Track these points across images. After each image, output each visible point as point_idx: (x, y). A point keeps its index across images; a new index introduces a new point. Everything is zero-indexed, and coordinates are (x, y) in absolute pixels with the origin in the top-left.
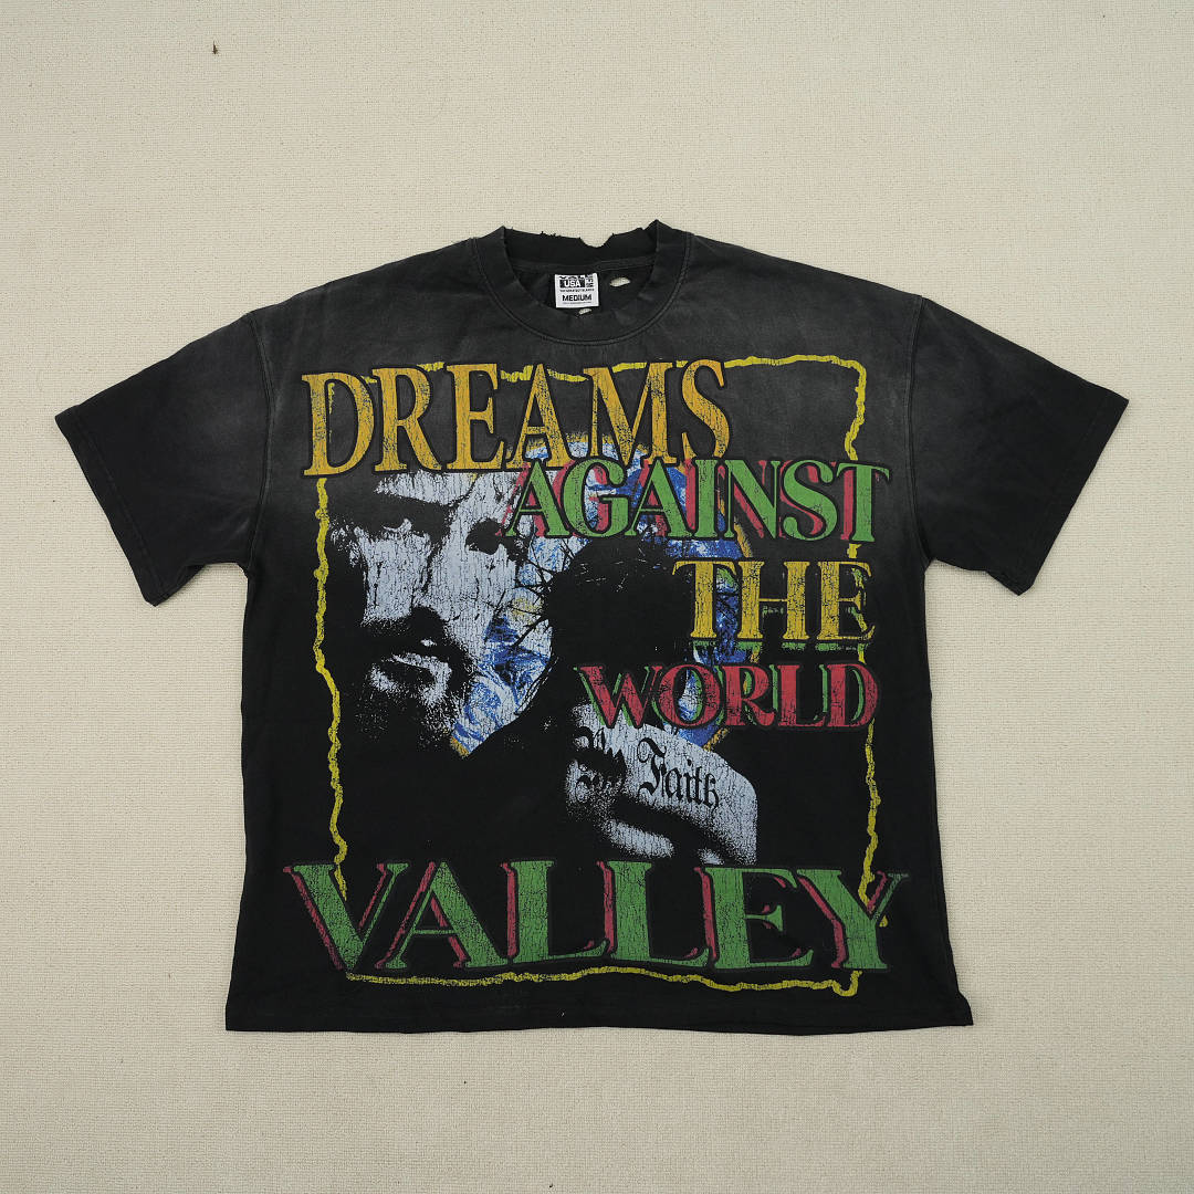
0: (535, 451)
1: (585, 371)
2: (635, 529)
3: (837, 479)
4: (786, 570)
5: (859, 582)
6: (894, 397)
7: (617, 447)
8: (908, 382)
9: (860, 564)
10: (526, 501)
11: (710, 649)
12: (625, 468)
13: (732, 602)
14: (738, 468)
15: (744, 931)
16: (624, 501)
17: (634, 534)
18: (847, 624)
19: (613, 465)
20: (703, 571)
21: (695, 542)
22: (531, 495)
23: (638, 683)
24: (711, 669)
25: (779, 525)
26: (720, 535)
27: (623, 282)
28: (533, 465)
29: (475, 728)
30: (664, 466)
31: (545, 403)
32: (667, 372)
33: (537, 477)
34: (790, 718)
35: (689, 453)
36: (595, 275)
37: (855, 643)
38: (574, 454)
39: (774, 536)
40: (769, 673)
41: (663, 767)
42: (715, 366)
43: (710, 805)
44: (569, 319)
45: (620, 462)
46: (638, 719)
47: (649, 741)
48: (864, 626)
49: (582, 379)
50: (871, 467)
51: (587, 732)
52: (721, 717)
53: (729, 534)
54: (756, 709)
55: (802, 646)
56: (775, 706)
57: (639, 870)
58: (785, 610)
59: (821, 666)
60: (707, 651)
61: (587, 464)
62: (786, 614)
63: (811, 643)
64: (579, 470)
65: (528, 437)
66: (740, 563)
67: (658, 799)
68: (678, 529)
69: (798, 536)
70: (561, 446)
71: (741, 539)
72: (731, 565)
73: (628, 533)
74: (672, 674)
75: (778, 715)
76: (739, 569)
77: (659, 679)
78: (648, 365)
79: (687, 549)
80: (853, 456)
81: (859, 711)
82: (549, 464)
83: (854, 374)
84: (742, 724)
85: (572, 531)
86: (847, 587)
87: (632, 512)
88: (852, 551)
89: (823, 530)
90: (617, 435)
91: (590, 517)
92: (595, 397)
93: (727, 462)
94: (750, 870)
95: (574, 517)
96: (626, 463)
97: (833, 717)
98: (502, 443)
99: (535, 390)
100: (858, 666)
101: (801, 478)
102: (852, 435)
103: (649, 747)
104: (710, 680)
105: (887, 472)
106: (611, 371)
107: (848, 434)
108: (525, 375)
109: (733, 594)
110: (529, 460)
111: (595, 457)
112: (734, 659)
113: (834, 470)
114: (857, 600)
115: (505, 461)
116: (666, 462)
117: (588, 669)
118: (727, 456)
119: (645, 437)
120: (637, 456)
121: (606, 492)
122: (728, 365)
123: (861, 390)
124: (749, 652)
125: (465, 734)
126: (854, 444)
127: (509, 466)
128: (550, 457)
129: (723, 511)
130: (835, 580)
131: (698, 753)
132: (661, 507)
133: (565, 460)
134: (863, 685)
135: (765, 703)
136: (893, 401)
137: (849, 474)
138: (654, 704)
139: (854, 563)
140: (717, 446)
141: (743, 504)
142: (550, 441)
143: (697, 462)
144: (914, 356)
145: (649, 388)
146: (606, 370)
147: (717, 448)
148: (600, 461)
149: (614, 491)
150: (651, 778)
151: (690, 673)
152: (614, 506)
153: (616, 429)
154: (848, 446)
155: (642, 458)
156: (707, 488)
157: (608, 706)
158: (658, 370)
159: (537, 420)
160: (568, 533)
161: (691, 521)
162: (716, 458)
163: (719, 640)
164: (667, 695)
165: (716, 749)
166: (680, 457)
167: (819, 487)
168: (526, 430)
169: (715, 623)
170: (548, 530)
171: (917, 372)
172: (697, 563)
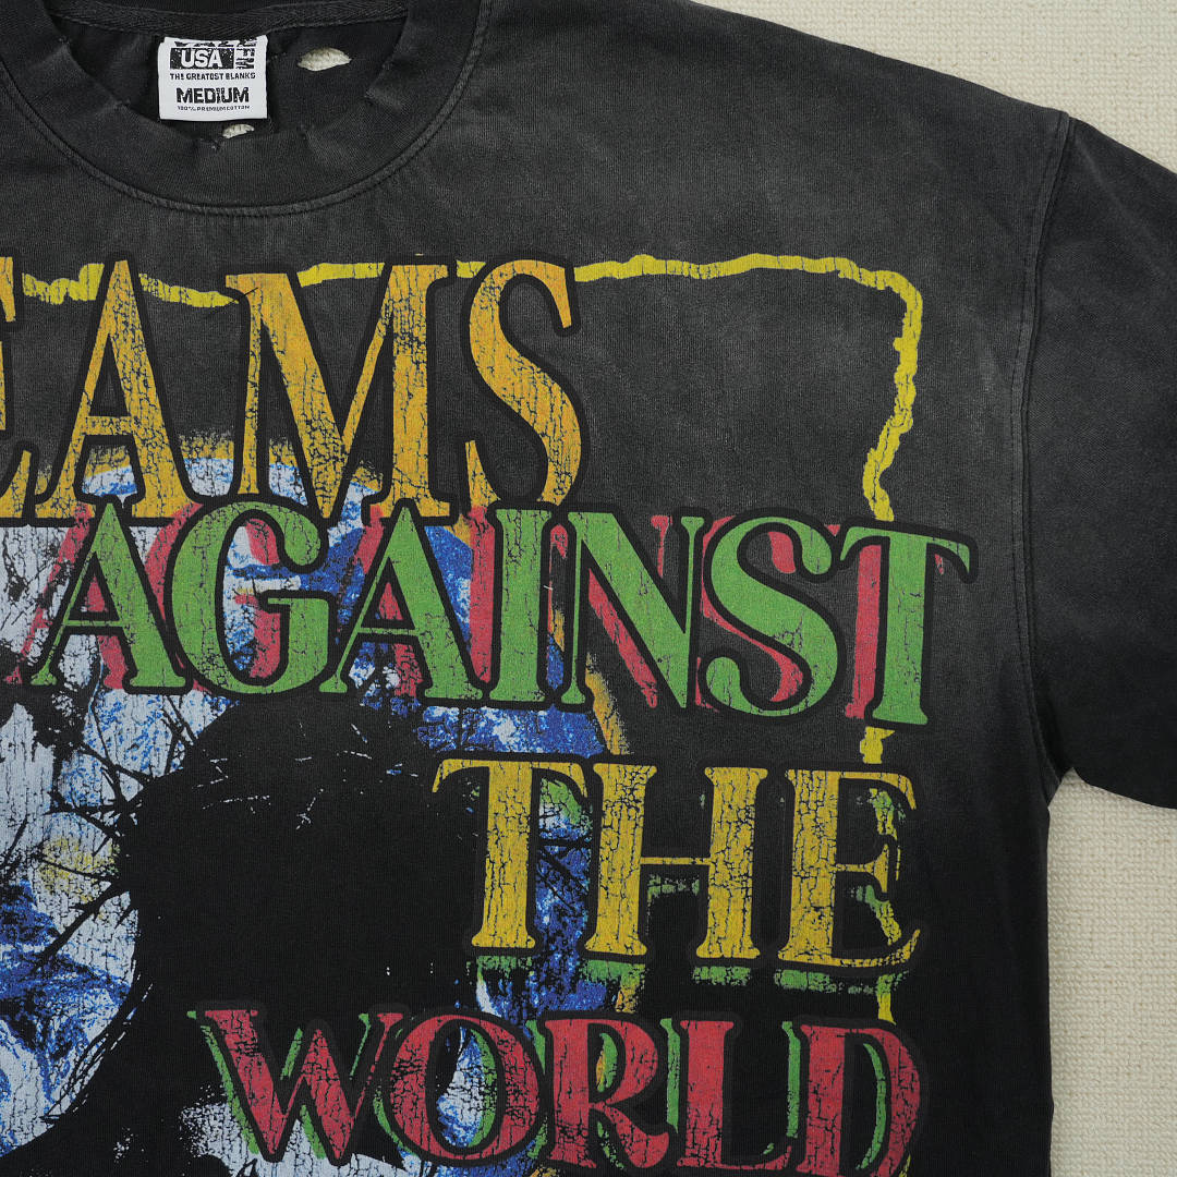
172: (492, 765)
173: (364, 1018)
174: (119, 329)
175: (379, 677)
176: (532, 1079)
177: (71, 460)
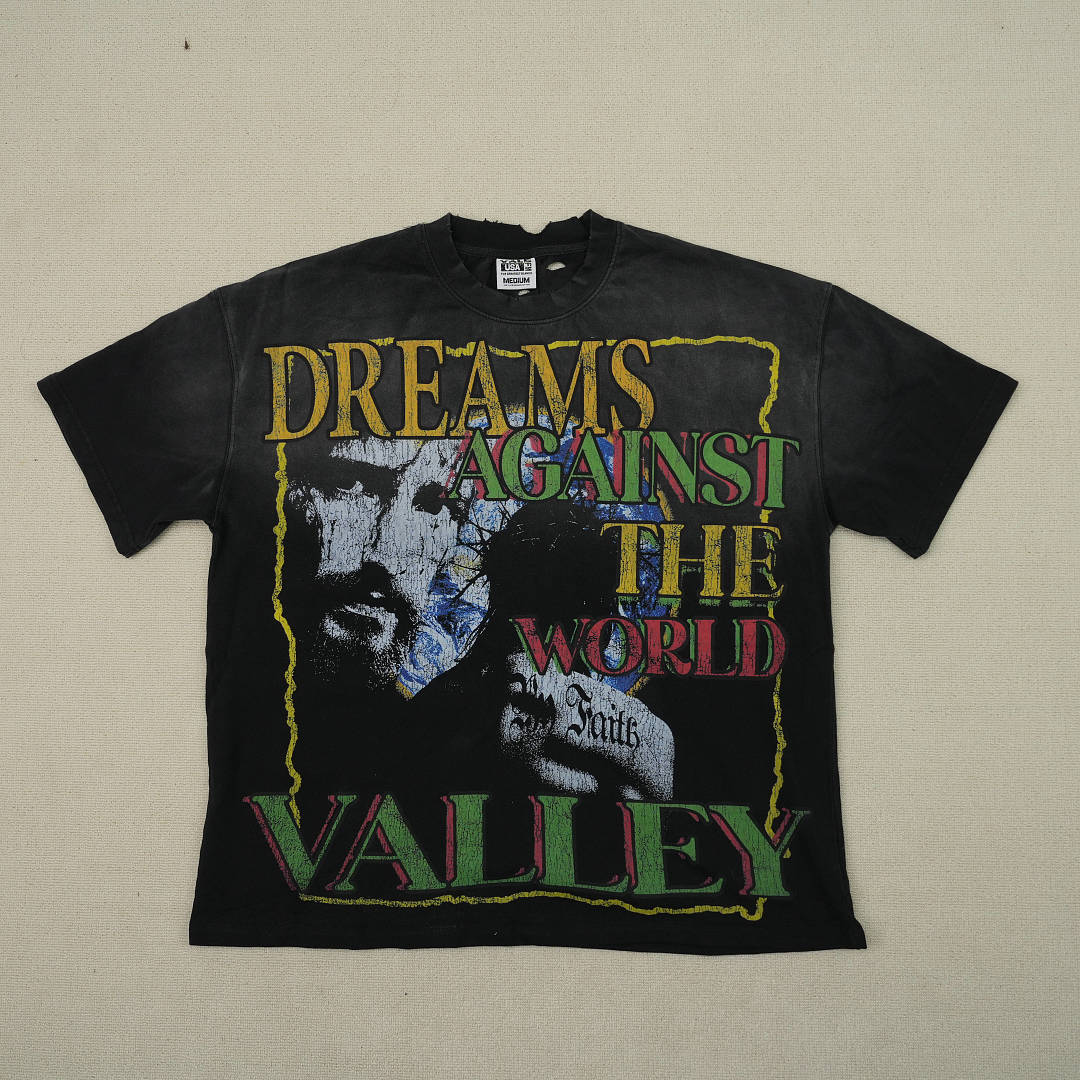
0: (477, 421)
1: (523, 348)
2: (567, 493)
3: (752, 450)
4: (704, 533)
5: (770, 544)
6: (804, 377)
7: (551, 418)
8: (818, 363)
9: (771, 528)
10: (467, 466)
11: (634, 604)
12: (558, 438)
13: (655, 561)
14: (662, 439)
15: (660, 860)
16: (557, 468)
17: (566, 498)
18: (758, 583)
19: (548, 434)
20: (629, 533)
21: (621, 506)
22: (472, 461)
23: (568, 634)
24: (634, 623)
25: (698, 492)
26: (644, 500)
27: (558, 266)
28: (474, 433)
29: (419, 673)
30: (594, 436)
31: (486, 377)
32: (598, 349)
33: (478, 444)
34: (705, 668)
35: (617, 425)
36: (533, 260)
37: (765, 601)
38: (512, 424)
39: (693, 501)
40: (687, 627)
41: (590, 711)
42: (642, 345)
43: (631, 746)
44: (509, 300)
45: (554, 432)
46: (568, 666)
47: (577, 687)
48: (774, 585)
49: (520, 355)
50: (783, 440)
51: (521, 678)
52: (643, 666)
53: (652, 499)
54: (674, 659)
55: (717, 602)
56: (692, 656)
57: (566, 804)
58: (703, 569)
59: (734, 621)
60: (631, 606)
61: (524, 433)
62: (703, 574)
63: (726, 599)
64: (517, 439)
65: (471, 408)
66: (662, 526)
67: (585, 740)
68: (606, 494)
69: (715, 501)
70: (500, 417)
71: (663, 503)
72: (654, 528)
73: (559, 497)
74: (599, 625)
75: (694, 665)
76: (661, 532)
77: (587, 631)
78: (581, 344)
79: (614, 513)
80: (767, 429)
81: (768, 662)
82: (489, 433)
83: (769, 355)
84: (661, 673)
85: (510, 494)
86: (759, 549)
87: (564, 477)
88: (764, 517)
89: (738, 497)
90: (552, 407)
91: (526, 482)
92: (532, 372)
93: (651, 433)
94: (667, 805)
95: (511, 481)
96: (560, 433)
97: (744, 667)
98: (446, 413)
99: (477, 364)
100: (769, 622)
101: (718, 448)
102: (765, 410)
103: (576, 692)
104: (633, 632)
105: (797, 445)
106: (547, 348)
107: (763, 409)
108: (468, 351)
109: (656, 554)
110: (471, 429)
111: (531, 427)
112: (654, 613)
113: (749, 442)
114: (768, 561)
115: (449, 429)
116: (595, 432)
117: (522, 621)
118: (653, 427)
119: (577, 409)
120: (570, 426)
121: (541, 459)
122: (654, 344)
123: (774, 369)
124: (669, 607)
125: (409, 678)
126: (768, 418)
127: (452, 434)
128: (490, 427)
129: (647, 478)
130: (748, 542)
131: (621, 699)
132: (591, 474)
133: (503, 430)
134: (772, 639)
135: (683, 653)
136: (804, 380)
137: (762, 446)
138: (582, 653)
139: (765, 527)
140: (643, 418)
141: (666, 472)
142: (491, 412)
143: (624, 433)
144: (823, 339)
145: (582, 364)
146: (541, 348)
147: (643, 420)
148: (536, 430)
149: (548, 458)
150: (578, 721)
151: (615, 626)
152: (548, 471)
153: (550, 401)
154: (762, 420)
155: (574, 428)
156: (633, 457)
157: (540, 654)
158: (589, 348)
159: (478, 392)
160: (505, 496)
161: (618, 487)
162: (642, 429)
163: (642, 596)
164: (594, 646)
165: (638, 695)
166: (609, 429)
167: (735, 457)
168: (469, 401)
169: (638, 579)
170: (487, 492)
171: (826, 353)
172: (623, 525)
173: (576, 620)
174: (481, 366)
175: (580, 493)
176: (640, 641)
177: (463, 414)
